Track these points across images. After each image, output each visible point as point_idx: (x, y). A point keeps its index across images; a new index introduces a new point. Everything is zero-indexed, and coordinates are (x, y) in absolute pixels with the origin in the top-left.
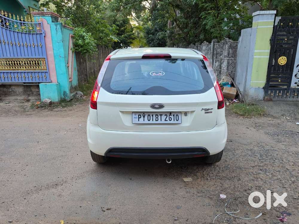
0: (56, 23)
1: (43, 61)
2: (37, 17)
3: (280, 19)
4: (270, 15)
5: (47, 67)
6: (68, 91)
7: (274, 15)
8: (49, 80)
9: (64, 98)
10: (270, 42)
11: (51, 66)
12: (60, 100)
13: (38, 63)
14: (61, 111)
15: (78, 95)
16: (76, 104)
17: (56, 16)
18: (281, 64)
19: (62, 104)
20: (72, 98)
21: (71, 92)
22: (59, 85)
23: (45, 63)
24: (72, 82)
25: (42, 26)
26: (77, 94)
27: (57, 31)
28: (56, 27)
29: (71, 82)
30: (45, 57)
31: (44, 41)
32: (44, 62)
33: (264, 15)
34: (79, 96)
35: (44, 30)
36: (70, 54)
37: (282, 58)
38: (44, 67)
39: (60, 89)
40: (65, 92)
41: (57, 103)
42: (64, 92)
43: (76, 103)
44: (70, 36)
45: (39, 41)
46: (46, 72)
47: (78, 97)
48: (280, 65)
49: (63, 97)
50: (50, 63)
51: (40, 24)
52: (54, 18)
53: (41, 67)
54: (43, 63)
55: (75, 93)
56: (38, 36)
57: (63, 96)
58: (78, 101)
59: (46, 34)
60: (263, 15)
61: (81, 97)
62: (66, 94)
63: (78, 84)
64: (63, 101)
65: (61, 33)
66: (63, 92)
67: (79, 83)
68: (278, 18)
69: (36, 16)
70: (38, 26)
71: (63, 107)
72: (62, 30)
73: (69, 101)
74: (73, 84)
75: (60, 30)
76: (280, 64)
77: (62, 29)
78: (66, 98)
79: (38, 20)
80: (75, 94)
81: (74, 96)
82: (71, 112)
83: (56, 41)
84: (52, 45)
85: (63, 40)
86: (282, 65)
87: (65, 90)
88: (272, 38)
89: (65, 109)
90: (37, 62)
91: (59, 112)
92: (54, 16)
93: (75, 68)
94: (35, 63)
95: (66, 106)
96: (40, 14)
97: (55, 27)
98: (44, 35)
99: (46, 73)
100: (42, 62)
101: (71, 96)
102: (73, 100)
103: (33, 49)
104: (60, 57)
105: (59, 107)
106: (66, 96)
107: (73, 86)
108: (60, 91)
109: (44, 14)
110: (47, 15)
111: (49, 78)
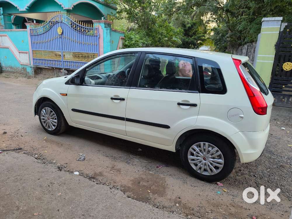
3: (286, 26)
4: (275, 22)
7: (281, 21)
10: (275, 47)
17: (109, 23)
18: (287, 69)
25: (98, 31)
27: (107, 34)
31: (98, 41)
33: (270, 22)
35: (99, 34)
37: (288, 64)
44: (120, 38)
45: (95, 41)
48: (285, 71)
51: (97, 29)
52: (107, 24)
56: (95, 37)
59: (100, 36)
60: (268, 22)
65: (109, 36)
68: (285, 24)
75: (109, 34)
76: (285, 69)
77: (111, 32)
79: (96, 26)
83: (106, 42)
84: (103, 44)
85: (110, 41)
86: (287, 71)
88: (277, 43)
96: (98, 22)
97: (106, 31)
103: (91, 46)
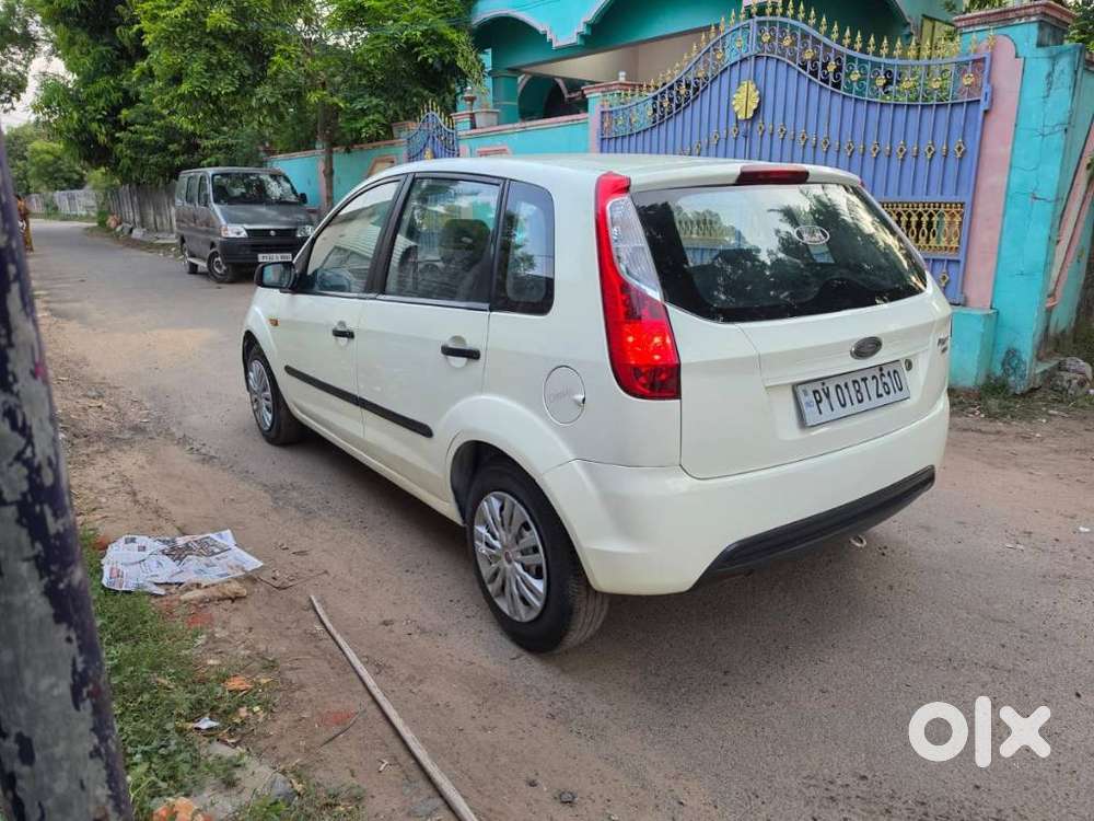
0: (1055, 49)
1: (953, 215)
2: (974, 34)
5: (964, 240)
6: (1030, 353)
8: (958, 295)
9: (1000, 378)
11: (984, 236)
12: (981, 381)
13: (930, 224)
14: (980, 431)
15: (1066, 376)
16: (1051, 412)
17: (1058, 20)
19: (985, 403)
20: (1038, 382)
21: (1039, 359)
22: (995, 319)
23: (961, 223)
24: (1054, 311)
25: (986, 71)
26: (1060, 367)
27: (1050, 84)
28: (1053, 65)
29: (1049, 311)
30: (967, 200)
31: (978, 133)
32: (957, 219)
34: (1075, 382)
35: (993, 87)
36: (1079, 187)
38: (949, 241)
39: (995, 340)
40: (1012, 353)
41: (968, 395)
42: (1008, 353)
43: (1053, 408)
45: (956, 132)
46: (953, 261)
47: (1066, 385)
49: (998, 371)
50: (979, 223)
51: (983, 60)
52: (1052, 26)
53: (938, 241)
54: (950, 223)
55: (1056, 362)
57: (999, 367)
58: (1061, 401)
59: (997, 102)
61: (1082, 384)
62: (1014, 365)
63: (1073, 325)
64: (994, 389)
66: (1005, 350)
67: (1077, 319)
69: (971, 29)
70: (970, 70)
71: (991, 416)
72: (1079, 77)
73: (1023, 395)
74: (1052, 324)
75: (1067, 79)
77: (1080, 72)
78: (1012, 378)
79: (975, 47)
80: (1053, 368)
81: (1049, 376)
82: (1026, 447)
83: (1036, 130)
84: (1010, 148)
85: (1069, 123)
87: (1016, 345)
89: (1000, 425)
90: (925, 219)
91: (970, 434)
92: (1052, 17)
93: (1082, 251)
94: (919, 224)
95: (1004, 415)
96: (992, 19)
97: (1045, 66)
98: (987, 108)
99: (953, 268)
100: (947, 219)
101: (1035, 375)
102: (1039, 395)
103: (924, 164)
104: (1036, 198)
105: (973, 413)
106: (1011, 371)
107: (1052, 331)
108: (994, 345)
109: (1011, 15)
110: (1020, 18)
111: (959, 288)
